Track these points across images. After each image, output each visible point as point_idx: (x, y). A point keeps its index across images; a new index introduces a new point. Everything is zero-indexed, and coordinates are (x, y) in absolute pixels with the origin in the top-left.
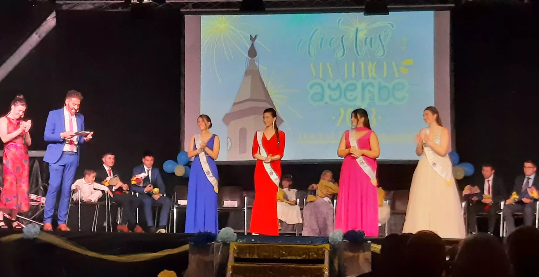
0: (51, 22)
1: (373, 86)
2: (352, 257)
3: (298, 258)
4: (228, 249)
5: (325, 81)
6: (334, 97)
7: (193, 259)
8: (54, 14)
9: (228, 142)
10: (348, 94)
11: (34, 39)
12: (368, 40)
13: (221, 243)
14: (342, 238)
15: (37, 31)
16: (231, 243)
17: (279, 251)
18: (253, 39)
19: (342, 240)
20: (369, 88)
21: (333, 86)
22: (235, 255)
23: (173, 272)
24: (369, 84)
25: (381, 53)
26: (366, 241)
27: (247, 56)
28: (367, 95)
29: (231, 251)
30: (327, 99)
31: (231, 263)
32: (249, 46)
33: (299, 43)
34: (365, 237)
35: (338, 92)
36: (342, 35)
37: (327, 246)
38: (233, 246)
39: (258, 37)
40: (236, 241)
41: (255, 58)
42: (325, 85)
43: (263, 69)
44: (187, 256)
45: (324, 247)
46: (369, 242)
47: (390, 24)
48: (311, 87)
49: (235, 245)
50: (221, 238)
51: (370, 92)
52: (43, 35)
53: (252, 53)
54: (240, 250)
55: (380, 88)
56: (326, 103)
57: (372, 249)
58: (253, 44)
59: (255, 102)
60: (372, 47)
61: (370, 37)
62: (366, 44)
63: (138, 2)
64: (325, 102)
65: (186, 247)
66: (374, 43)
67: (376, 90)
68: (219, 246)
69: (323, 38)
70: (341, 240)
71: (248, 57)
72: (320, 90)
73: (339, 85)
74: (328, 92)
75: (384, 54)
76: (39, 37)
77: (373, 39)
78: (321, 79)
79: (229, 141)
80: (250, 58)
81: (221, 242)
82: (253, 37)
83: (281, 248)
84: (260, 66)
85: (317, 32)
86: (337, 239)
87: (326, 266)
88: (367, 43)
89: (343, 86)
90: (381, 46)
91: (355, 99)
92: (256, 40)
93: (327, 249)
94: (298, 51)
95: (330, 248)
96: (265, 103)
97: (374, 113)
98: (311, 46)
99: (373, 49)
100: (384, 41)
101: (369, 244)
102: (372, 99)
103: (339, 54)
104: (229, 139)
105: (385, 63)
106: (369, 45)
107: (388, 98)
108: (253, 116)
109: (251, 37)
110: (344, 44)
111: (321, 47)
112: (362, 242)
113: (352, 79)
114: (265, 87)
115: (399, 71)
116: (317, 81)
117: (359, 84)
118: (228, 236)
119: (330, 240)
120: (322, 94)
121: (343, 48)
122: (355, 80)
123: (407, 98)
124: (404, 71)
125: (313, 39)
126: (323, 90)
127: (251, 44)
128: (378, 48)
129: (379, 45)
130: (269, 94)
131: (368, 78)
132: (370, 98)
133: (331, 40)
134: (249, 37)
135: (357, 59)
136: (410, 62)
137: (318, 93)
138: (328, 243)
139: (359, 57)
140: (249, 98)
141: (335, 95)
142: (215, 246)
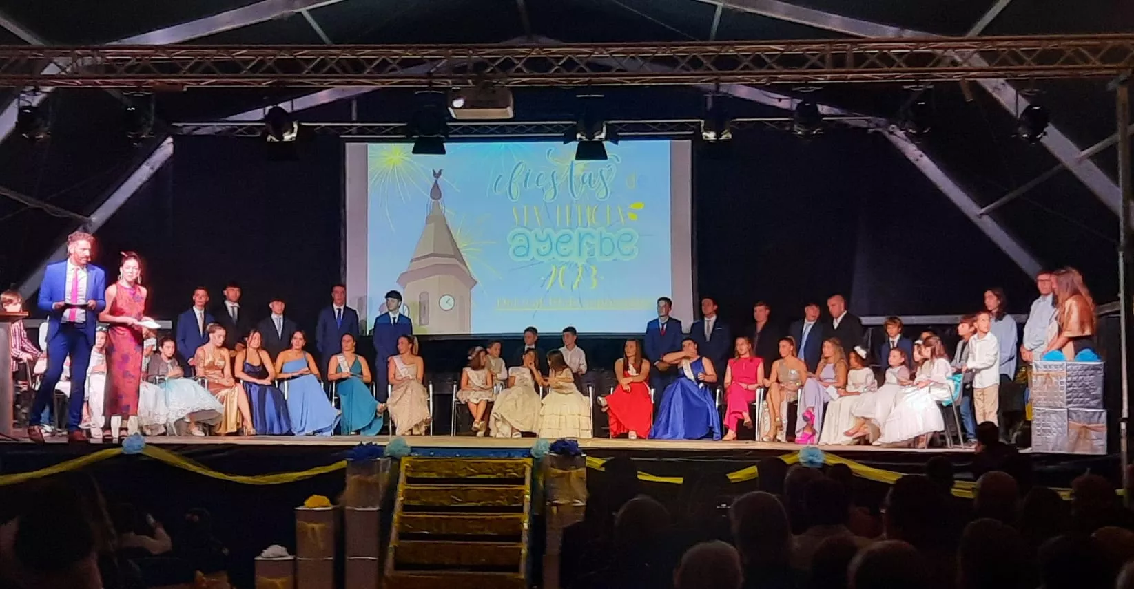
0: (167, 148)
1: (593, 237)
2: (562, 475)
3: (492, 477)
4: (399, 466)
5: (531, 230)
6: (543, 251)
7: (351, 479)
8: (170, 140)
10: (562, 247)
11: (144, 173)
12: (587, 178)
13: (389, 458)
14: (548, 450)
15: (148, 161)
16: (402, 458)
17: (466, 468)
18: (437, 175)
19: (550, 454)
20: (588, 239)
21: (543, 237)
22: (409, 474)
23: (325, 497)
24: (587, 234)
25: (603, 193)
26: (580, 453)
27: (429, 197)
28: (586, 249)
29: (402, 469)
30: (533, 253)
31: (401, 487)
32: (431, 185)
33: (497, 182)
34: (578, 449)
35: (547, 244)
36: (552, 171)
37: (529, 461)
38: (405, 463)
39: (442, 173)
41: (439, 201)
42: (531, 235)
43: (450, 214)
44: (344, 477)
45: (525, 463)
46: (583, 454)
47: (614, 156)
48: (513, 238)
49: (408, 461)
50: (389, 452)
51: (589, 245)
52: (157, 166)
53: (436, 192)
54: (414, 467)
55: (602, 240)
56: (533, 259)
57: (587, 464)
58: (436, 182)
59: (440, 258)
60: (591, 187)
61: (589, 174)
62: (584, 183)
63: (277, 141)
64: (531, 257)
65: (343, 464)
66: (594, 181)
67: (596, 242)
68: (386, 463)
69: (528, 174)
70: (547, 454)
71: (431, 199)
72: (524, 242)
73: (548, 236)
74: (535, 245)
75: (606, 195)
76: (152, 168)
77: (592, 176)
78: (526, 229)
80: (433, 200)
81: (389, 456)
82: (437, 172)
83: (469, 464)
84: (447, 210)
85: (520, 167)
86: (542, 453)
87: (527, 488)
88: (585, 181)
89: (555, 237)
90: (603, 185)
91: (571, 253)
92: (441, 177)
93: (529, 465)
94: (495, 189)
95: (533, 462)
96: (454, 259)
97: (595, 271)
98: (512, 184)
99: (592, 189)
100: (607, 179)
101: (584, 457)
102: (591, 254)
103: (549, 195)
104: (405, 307)
105: (608, 206)
106: (588, 184)
107: (613, 252)
108: (437, 276)
109: (434, 172)
110: (556, 183)
111: (526, 186)
112: (574, 456)
113: (566, 228)
114: (453, 238)
115: (626, 217)
116: (520, 230)
117: (575, 235)
118: (400, 448)
119: (532, 453)
120: (527, 247)
121: (555, 187)
122: (570, 228)
123: (636, 253)
124: (633, 217)
125: (514, 176)
126: (528, 241)
127: (434, 181)
128: (599, 186)
129: (600, 184)
130: (458, 247)
131: (586, 227)
132: (588, 253)
133: (539, 177)
134: (432, 173)
135: (572, 202)
136: (639, 206)
137: (522, 246)
138: (531, 456)
139: (575, 199)
140: (432, 252)
141: (544, 248)
142: (381, 463)
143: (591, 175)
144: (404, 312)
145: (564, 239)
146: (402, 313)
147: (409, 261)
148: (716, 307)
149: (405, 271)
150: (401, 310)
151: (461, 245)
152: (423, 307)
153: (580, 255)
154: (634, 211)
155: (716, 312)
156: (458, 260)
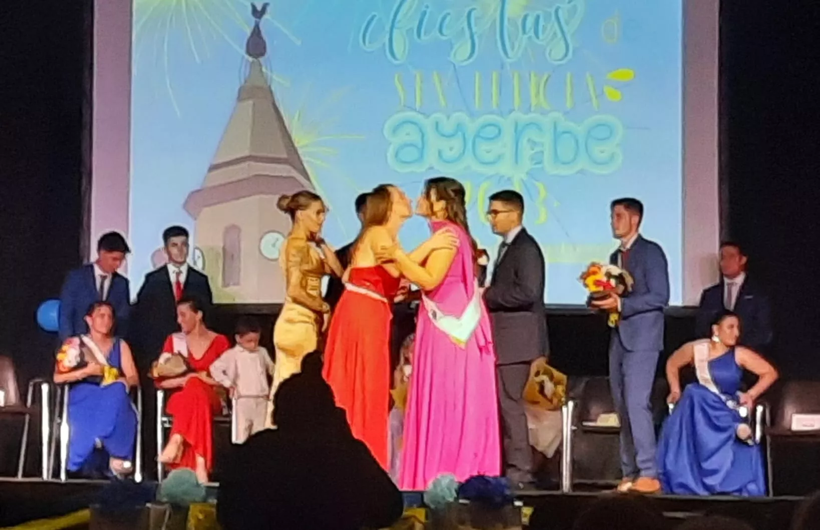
1: (539, 128)
4: (185, 519)
5: (427, 115)
6: (448, 154)
9: (196, 257)
10: (483, 147)
12: (530, 21)
13: (167, 505)
14: (455, 495)
16: (191, 507)
18: (258, 13)
19: (457, 499)
20: (532, 134)
21: (448, 127)
24: (528, 125)
25: (559, 50)
26: (511, 501)
27: (242, 51)
28: (527, 152)
29: (191, 524)
30: (431, 159)
32: (248, 31)
35: (457, 143)
36: (467, 10)
37: (421, 514)
38: (196, 514)
39: (269, 9)
40: (205, 500)
41: (262, 59)
42: (427, 124)
43: (279, 83)
45: (415, 516)
46: (518, 503)
48: (395, 130)
49: (201, 512)
50: (168, 495)
51: (533, 144)
53: (256, 44)
55: (557, 136)
56: (429, 169)
57: (524, 520)
58: (257, 26)
59: (262, 164)
60: (538, 37)
61: (535, 15)
62: (524, 32)
64: (427, 166)
65: (83, 515)
67: (547, 139)
68: (161, 513)
69: (424, 13)
70: (451, 500)
71: (247, 56)
72: (415, 138)
73: (459, 127)
74: (434, 142)
75: (566, 55)
77: (541, 19)
78: (419, 112)
79: (199, 257)
80: (251, 59)
81: (166, 503)
82: (259, 8)
84: (275, 77)
86: (444, 498)
88: (527, 29)
89: (472, 127)
90: (559, 35)
91: (500, 157)
92: (266, 16)
93: (420, 522)
95: (427, 517)
96: (288, 167)
97: (543, 193)
98: (395, 31)
99: (540, 43)
100: (567, 23)
101: (519, 508)
102: (538, 160)
103: (462, 52)
104: (198, 253)
105: (569, 75)
106: (532, 34)
107: (575, 159)
108: (257, 197)
109: (254, 8)
110: (474, 29)
111: (419, 35)
112: (502, 505)
113: (492, 113)
114: (285, 127)
115: (601, 95)
116: (410, 114)
117: (507, 124)
118: (185, 487)
119: (426, 499)
120: (420, 146)
121: (472, 37)
122: (501, 114)
123: (619, 159)
124: (613, 95)
125: (399, 17)
126: (423, 136)
127: (253, 25)
128: (552, 39)
129: (555, 34)
130: (296, 145)
131: (528, 110)
132: (532, 159)
133: (444, 19)
134: (250, 9)
135: (502, 66)
136: (625, 74)
137: (411, 145)
138: (423, 505)
139: (509, 60)
140: (246, 153)
141: (451, 149)
142: (152, 514)
143: (538, 17)
144: (195, 263)
145: (491, 131)
146: (192, 265)
147: (206, 170)
148: (744, 259)
149: (198, 188)
150: (189, 260)
151: (299, 140)
152: (229, 256)
153: (516, 162)
154: (619, 86)
155: (746, 268)
156: (294, 168)
